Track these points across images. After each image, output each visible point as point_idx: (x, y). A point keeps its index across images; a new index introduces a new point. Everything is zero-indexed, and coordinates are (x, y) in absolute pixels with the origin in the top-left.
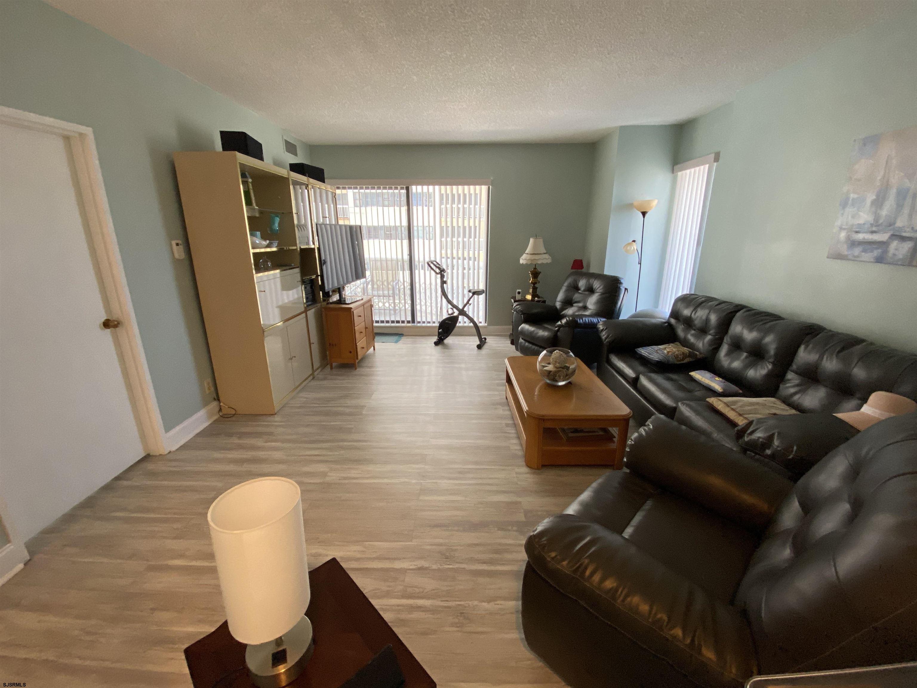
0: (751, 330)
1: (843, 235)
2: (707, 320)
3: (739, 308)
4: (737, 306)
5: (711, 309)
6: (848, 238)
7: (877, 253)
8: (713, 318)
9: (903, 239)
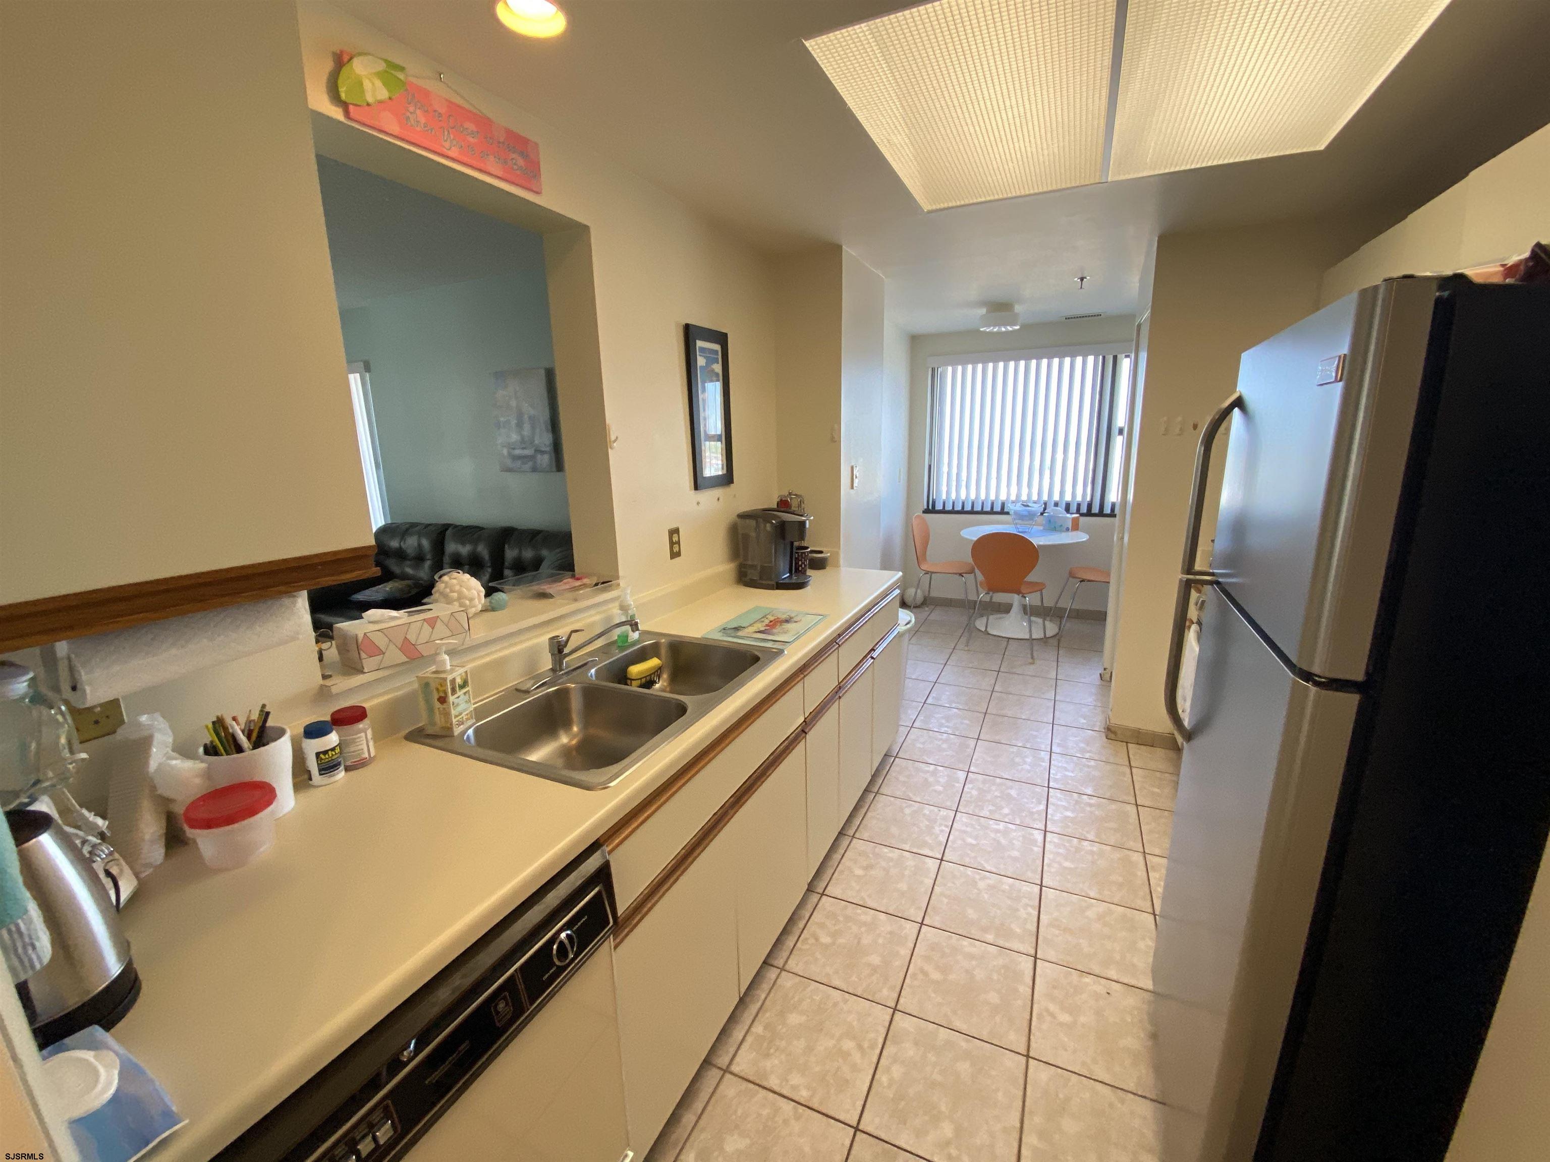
0: (463, 544)
1: (505, 451)
2: (420, 546)
3: (446, 527)
4: (444, 525)
5: (420, 535)
6: (509, 453)
7: (530, 464)
8: (426, 543)
9: (543, 452)
